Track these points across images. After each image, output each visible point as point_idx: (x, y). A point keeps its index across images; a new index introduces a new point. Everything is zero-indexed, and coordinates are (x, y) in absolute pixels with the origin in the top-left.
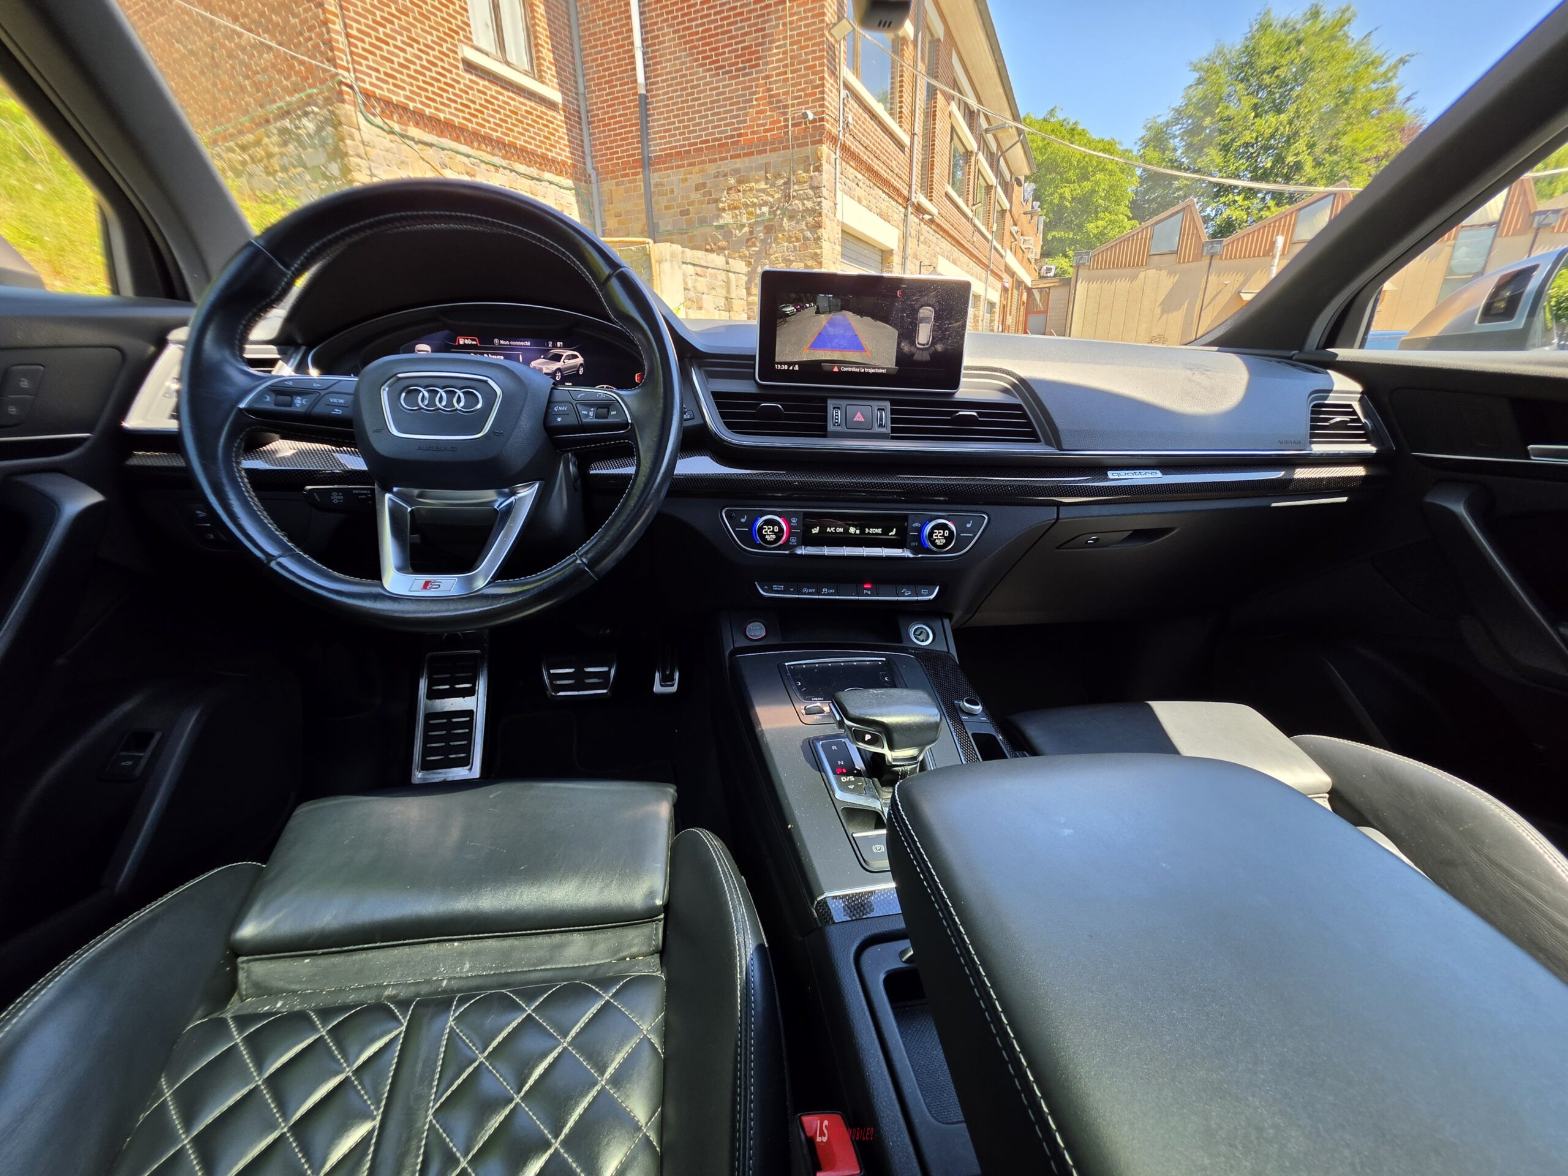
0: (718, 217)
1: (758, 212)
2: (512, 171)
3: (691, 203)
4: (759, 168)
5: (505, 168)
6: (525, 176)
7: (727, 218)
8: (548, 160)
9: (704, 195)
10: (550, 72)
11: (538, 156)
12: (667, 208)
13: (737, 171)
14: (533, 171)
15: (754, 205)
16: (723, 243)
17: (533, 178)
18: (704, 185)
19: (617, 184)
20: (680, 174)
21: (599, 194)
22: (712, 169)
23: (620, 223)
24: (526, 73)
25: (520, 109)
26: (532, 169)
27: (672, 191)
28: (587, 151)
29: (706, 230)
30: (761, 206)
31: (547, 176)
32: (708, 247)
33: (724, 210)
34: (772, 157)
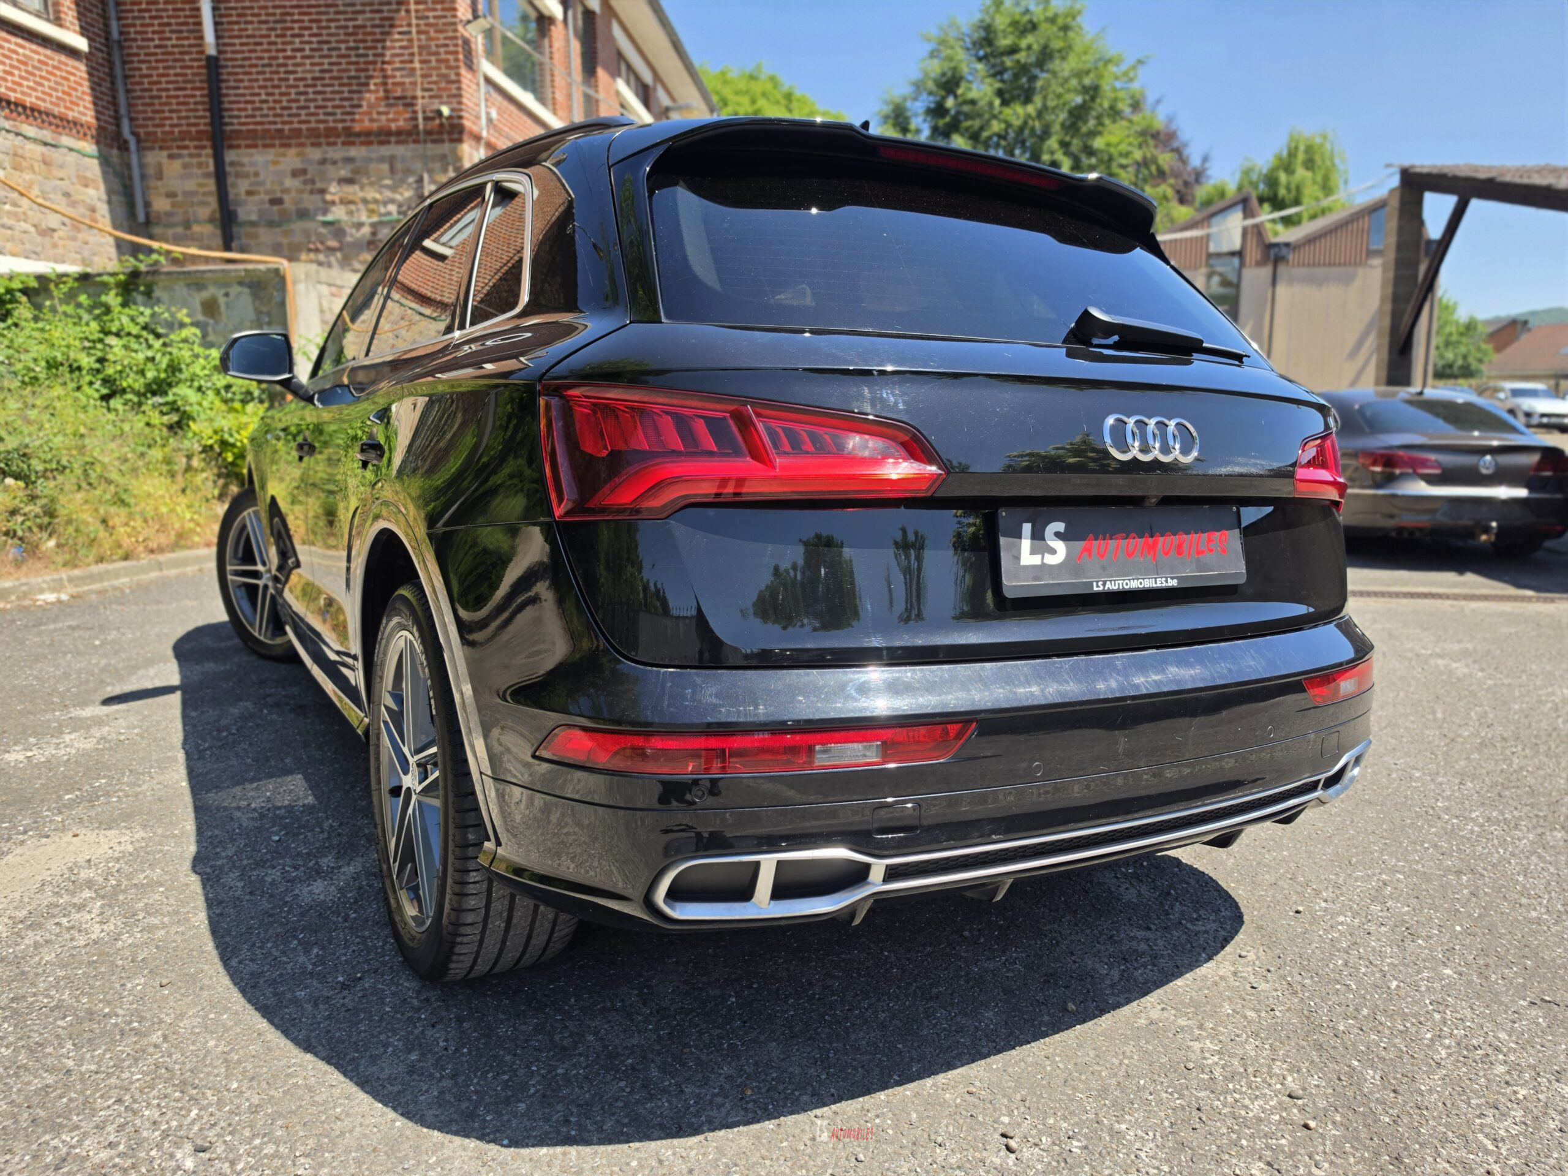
0: (325, 212)
1: (382, 210)
2: (17, 134)
3: (286, 191)
4: (382, 160)
5: (8, 131)
6: (35, 140)
7: (338, 213)
8: (68, 122)
9: (305, 182)
10: (70, 14)
11: (55, 117)
12: (249, 193)
13: (350, 160)
14: (47, 135)
15: (376, 201)
16: (333, 243)
17: (46, 144)
18: (304, 172)
19: (171, 157)
20: (270, 155)
21: (142, 166)
22: (315, 154)
23: (173, 205)
24: (38, 15)
25: (31, 59)
26: (45, 132)
27: (257, 174)
28: (123, 110)
29: (309, 225)
30: (385, 203)
31: (66, 140)
32: (312, 246)
33: (333, 203)
34: (399, 150)
